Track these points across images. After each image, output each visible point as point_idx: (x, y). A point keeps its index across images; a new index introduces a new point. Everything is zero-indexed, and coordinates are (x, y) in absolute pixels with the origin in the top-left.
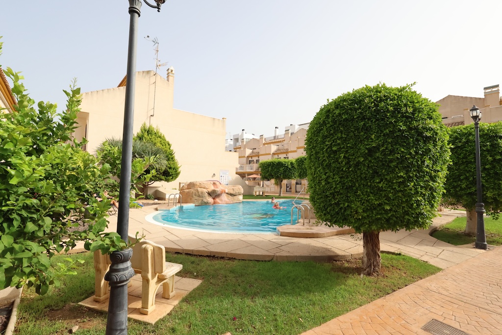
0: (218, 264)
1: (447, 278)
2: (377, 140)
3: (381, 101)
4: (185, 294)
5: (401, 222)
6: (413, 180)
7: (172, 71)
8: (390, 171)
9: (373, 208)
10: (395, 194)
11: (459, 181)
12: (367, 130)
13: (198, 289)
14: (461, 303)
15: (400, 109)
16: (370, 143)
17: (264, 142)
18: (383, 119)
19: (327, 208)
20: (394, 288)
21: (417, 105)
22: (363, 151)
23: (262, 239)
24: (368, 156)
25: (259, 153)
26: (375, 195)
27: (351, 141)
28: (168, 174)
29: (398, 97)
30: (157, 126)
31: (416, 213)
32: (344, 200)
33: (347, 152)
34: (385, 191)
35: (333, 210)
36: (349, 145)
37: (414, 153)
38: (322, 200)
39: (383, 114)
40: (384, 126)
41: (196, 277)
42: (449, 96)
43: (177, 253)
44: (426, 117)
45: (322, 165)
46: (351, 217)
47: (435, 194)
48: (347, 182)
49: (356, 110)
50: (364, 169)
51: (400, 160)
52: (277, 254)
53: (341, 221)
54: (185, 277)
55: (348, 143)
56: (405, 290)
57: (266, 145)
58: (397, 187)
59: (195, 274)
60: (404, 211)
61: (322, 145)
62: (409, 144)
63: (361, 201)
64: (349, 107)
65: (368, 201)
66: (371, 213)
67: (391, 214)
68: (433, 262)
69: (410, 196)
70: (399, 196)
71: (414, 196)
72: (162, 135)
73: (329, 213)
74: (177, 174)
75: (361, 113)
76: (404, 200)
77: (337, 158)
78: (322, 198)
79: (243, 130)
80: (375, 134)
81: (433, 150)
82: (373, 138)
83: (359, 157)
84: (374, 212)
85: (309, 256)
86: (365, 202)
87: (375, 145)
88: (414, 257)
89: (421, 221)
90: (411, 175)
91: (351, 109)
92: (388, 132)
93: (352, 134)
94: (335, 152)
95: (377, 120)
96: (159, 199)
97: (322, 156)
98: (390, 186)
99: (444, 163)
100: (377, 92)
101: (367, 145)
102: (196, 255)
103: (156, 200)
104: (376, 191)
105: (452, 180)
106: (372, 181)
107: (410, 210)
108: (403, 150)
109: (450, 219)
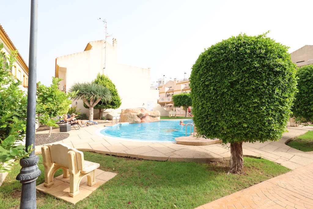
0: (130, 162)
1: (294, 177)
2: (237, 75)
3: (241, 46)
4: (103, 182)
5: (256, 136)
6: (265, 105)
7: (115, 40)
8: (247, 99)
9: (234, 126)
10: (251, 115)
11: (308, 105)
12: (230, 68)
13: (112, 180)
14: (302, 198)
15: (255, 51)
16: (232, 78)
17: (177, 83)
18: (242, 60)
19: (203, 125)
20: (251, 184)
21: (270, 48)
22: (227, 84)
23: (163, 146)
24: (231, 87)
25: (173, 90)
26: (236, 116)
27: (218, 77)
28: (114, 104)
29: (255, 43)
30: (107, 75)
31: (268, 130)
32: (214, 120)
33: (215, 85)
34: (243, 113)
35: (207, 127)
36: (216, 80)
37: (266, 84)
38: (200, 120)
39: (242, 56)
40: (242, 65)
41: (114, 171)
42: (306, 46)
43: (107, 154)
44: (276, 56)
45: (199, 95)
46: (219, 132)
47: (283, 115)
48: (216, 107)
49: (222, 54)
50: (227, 97)
51: (255, 90)
52: (171, 157)
53: (213, 135)
54: (107, 171)
55: (216, 79)
56: (260, 185)
57: (178, 85)
58: (252, 111)
59: (114, 169)
60: (258, 128)
61: (199, 81)
62: (262, 77)
63: (226, 120)
64: (217, 52)
65: (230, 120)
66: (233, 129)
67: (248, 130)
68: (284, 164)
69: (263, 117)
70: (254, 117)
71: (266, 116)
72: (110, 80)
73: (204, 129)
74: (119, 104)
75: (226, 56)
76: (258, 120)
77: (209, 90)
78: (200, 118)
79: (164, 76)
80: (236, 71)
81: (282, 82)
82: (234, 74)
83: (224, 88)
84: (235, 128)
85: (192, 158)
86: (229, 121)
87: (235, 79)
88: (271, 160)
89: (272, 135)
90: (264, 101)
91: (219, 54)
92: (245, 69)
93: (219, 72)
94: (207, 86)
95: (238, 60)
96: (109, 119)
97: (199, 89)
98: (247, 110)
99: (292, 92)
100: (238, 40)
101: (230, 79)
102: (119, 156)
103: (107, 120)
104: (236, 113)
105: (303, 105)
106: (233, 106)
107: (263, 127)
108: (257, 82)
109: (303, 132)
